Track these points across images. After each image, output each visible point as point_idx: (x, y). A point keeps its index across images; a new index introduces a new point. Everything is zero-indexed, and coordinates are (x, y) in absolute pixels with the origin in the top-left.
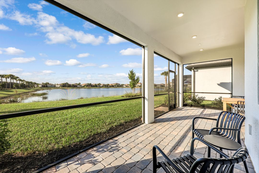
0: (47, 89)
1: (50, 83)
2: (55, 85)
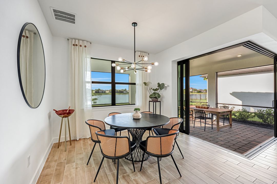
0: (99, 95)
1: (101, 90)
2: (105, 91)
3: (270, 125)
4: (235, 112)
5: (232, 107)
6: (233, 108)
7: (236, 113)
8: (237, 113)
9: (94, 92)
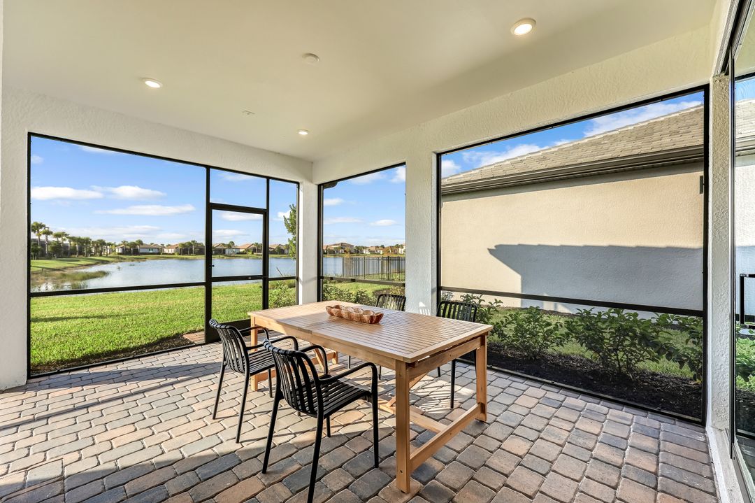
2: (162, 248)
3: (625, 375)
4: (502, 322)
5: (493, 301)
6: (495, 305)
7: (505, 327)
8: (509, 323)
9: (120, 251)
